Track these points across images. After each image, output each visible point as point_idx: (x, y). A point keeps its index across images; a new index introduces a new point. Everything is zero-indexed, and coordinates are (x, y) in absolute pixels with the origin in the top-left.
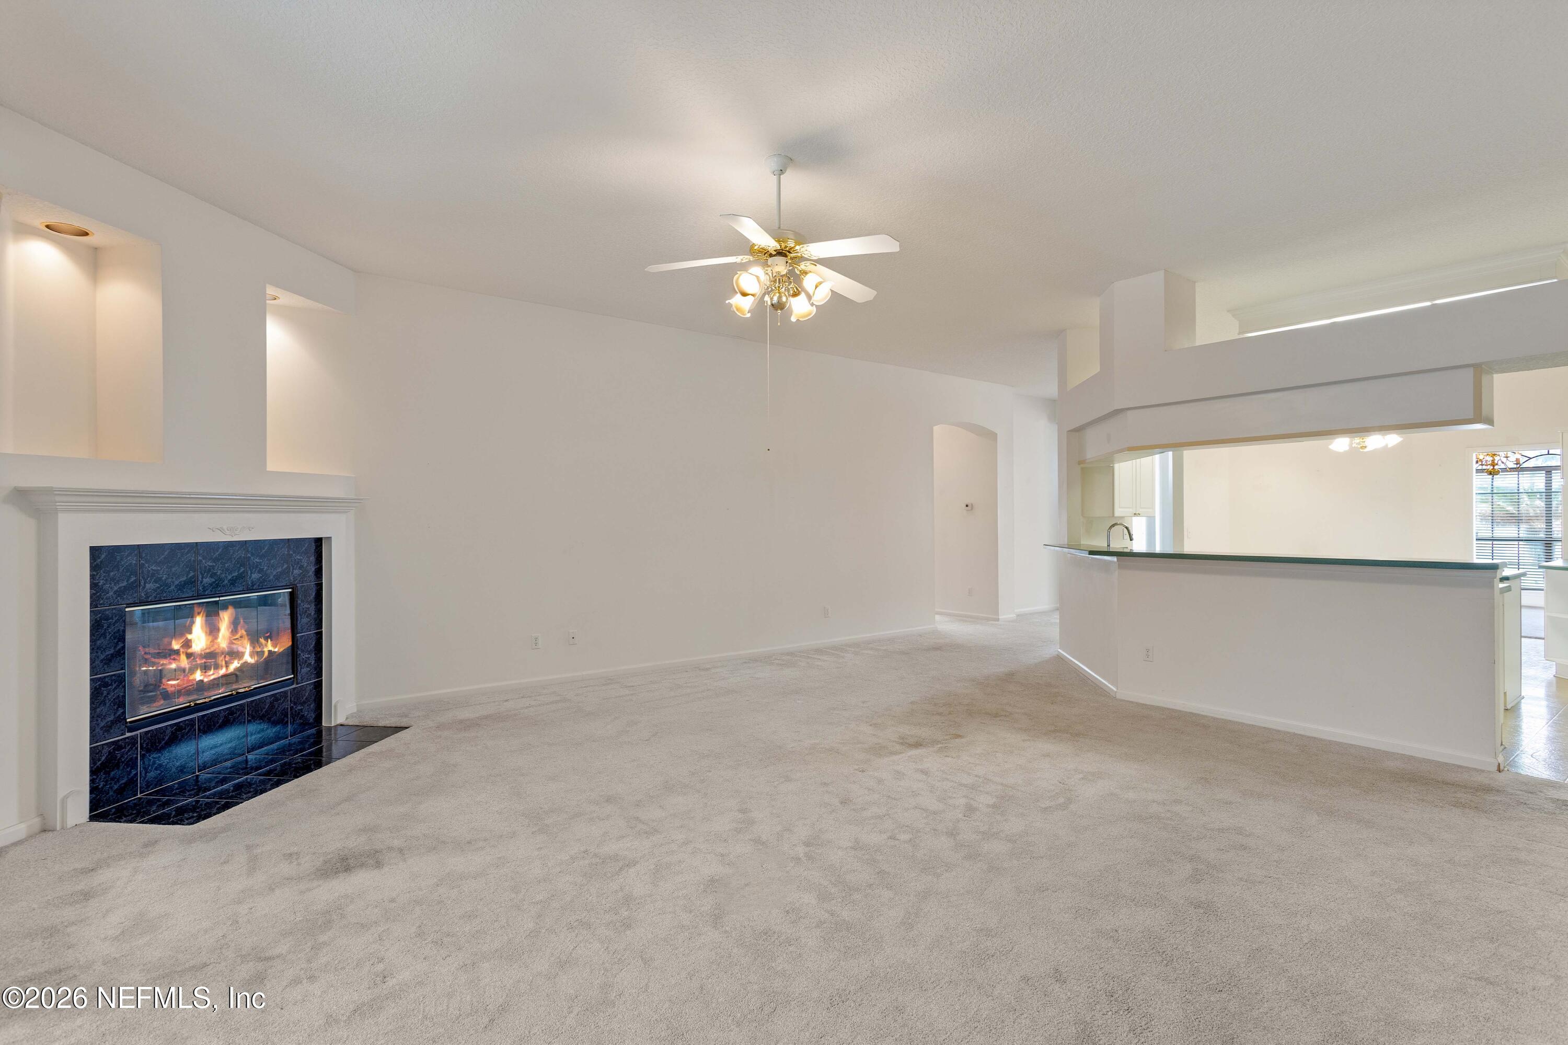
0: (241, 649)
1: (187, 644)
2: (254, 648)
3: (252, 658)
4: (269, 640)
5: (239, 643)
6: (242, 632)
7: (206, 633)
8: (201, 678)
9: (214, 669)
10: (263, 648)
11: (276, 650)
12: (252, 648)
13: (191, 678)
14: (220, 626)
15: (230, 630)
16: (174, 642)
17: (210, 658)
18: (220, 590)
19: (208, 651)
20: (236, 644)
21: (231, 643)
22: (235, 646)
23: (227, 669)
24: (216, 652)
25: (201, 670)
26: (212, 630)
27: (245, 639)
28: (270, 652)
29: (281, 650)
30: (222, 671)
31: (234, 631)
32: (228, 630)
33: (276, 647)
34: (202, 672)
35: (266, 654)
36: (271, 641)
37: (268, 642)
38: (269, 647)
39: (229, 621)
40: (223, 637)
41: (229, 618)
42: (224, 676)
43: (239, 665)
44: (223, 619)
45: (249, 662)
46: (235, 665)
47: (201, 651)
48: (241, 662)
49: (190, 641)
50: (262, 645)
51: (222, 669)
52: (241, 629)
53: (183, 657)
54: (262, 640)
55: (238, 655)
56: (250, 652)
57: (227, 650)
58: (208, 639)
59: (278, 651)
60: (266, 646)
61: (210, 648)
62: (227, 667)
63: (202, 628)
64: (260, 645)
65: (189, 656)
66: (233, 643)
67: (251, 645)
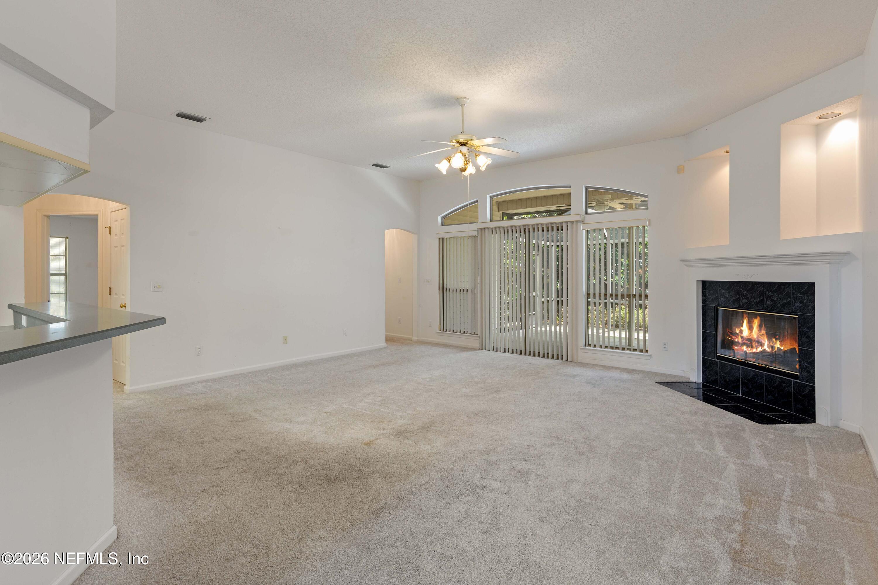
0: (763, 342)
1: (741, 331)
2: (769, 343)
3: (768, 349)
4: (778, 341)
5: (762, 337)
6: (763, 332)
7: (748, 329)
8: (746, 350)
9: (751, 348)
10: (774, 344)
11: (782, 348)
12: (768, 343)
13: (742, 348)
14: (754, 326)
15: (758, 329)
16: (737, 330)
17: (749, 342)
18: (750, 307)
19: (748, 337)
20: (761, 338)
21: (758, 337)
22: (760, 339)
23: (756, 350)
24: (752, 339)
25: (746, 346)
26: (751, 328)
27: (765, 336)
28: (778, 348)
29: (786, 349)
30: (754, 350)
31: (760, 330)
32: (757, 329)
33: (782, 347)
34: (746, 347)
35: (776, 349)
36: (779, 341)
37: (777, 341)
38: (778, 345)
39: (758, 324)
40: (755, 332)
41: (757, 323)
42: (754, 353)
43: (762, 350)
44: (755, 323)
45: (767, 350)
46: (760, 349)
47: (746, 337)
48: (763, 348)
49: (742, 330)
50: (774, 342)
51: (754, 349)
52: (763, 330)
53: (740, 337)
54: (774, 340)
55: (762, 345)
56: (768, 345)
57: (756, 339)
58: (749, 332)
59: (783, 349)
60: (776, 343)
61: (749, 336)
62: (756, 349)
63: (746, 325)
64: (773, 342)
65: (742, 337)
66: (760, 337)
67: (768, 340)
